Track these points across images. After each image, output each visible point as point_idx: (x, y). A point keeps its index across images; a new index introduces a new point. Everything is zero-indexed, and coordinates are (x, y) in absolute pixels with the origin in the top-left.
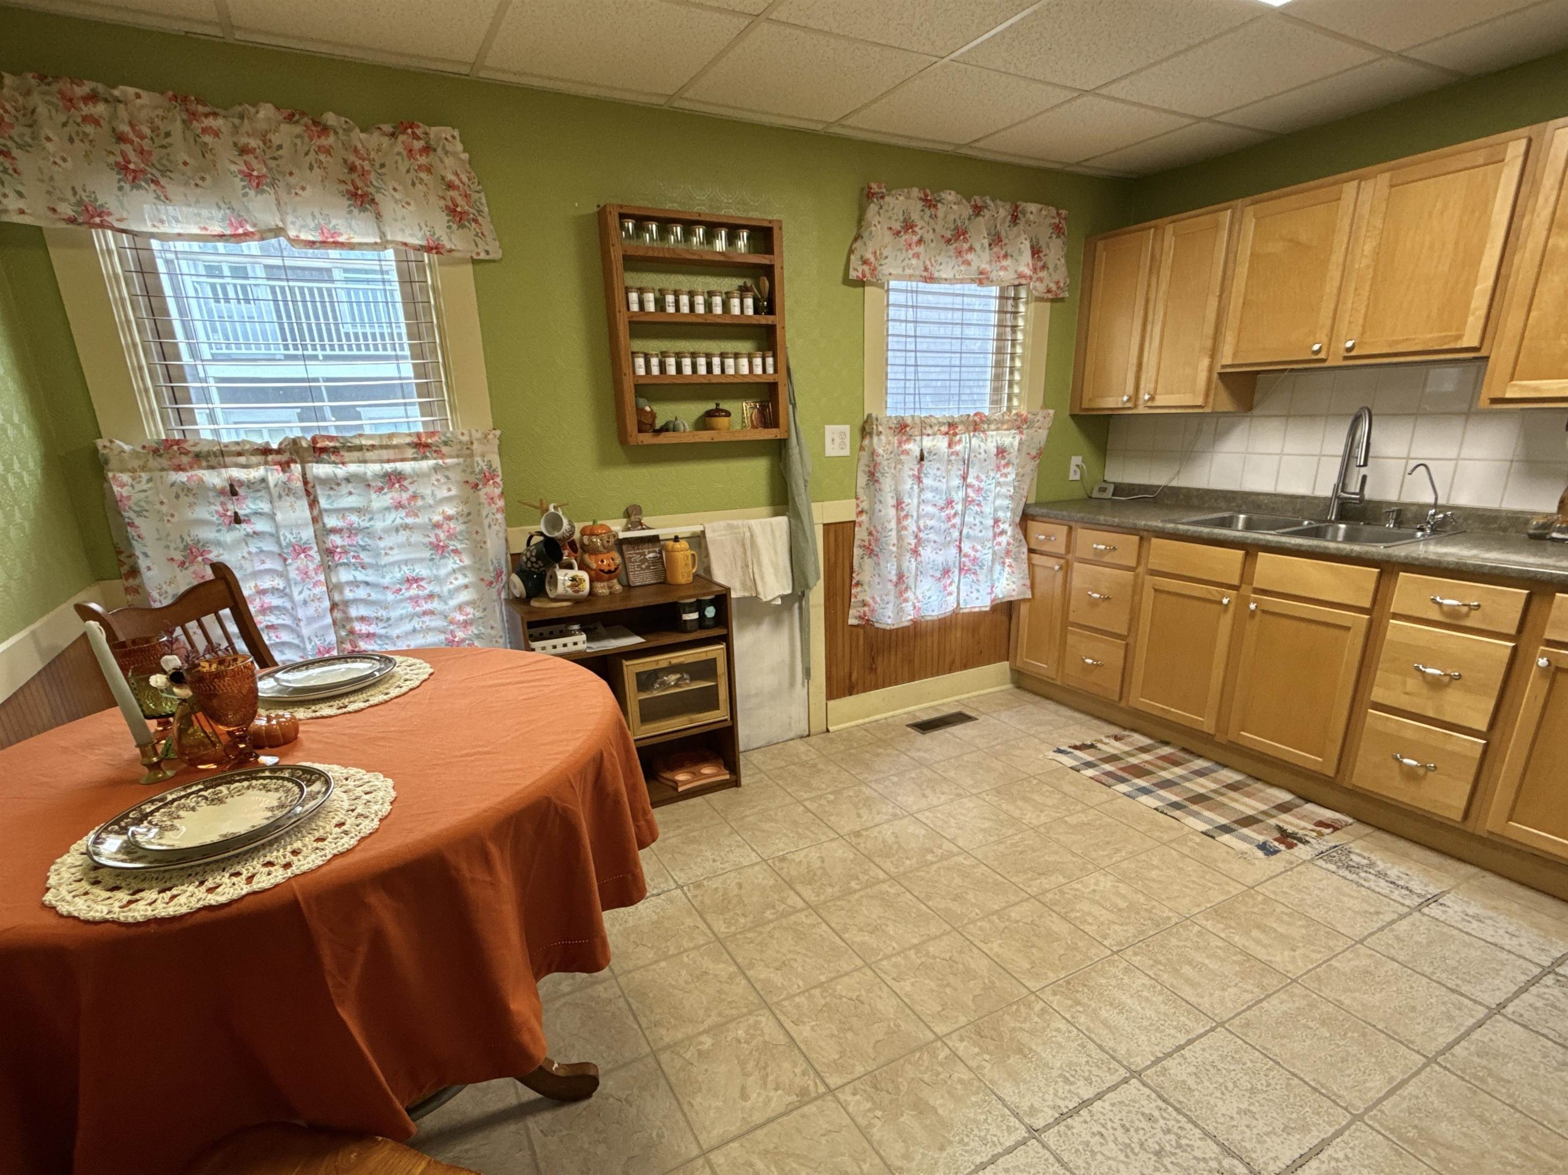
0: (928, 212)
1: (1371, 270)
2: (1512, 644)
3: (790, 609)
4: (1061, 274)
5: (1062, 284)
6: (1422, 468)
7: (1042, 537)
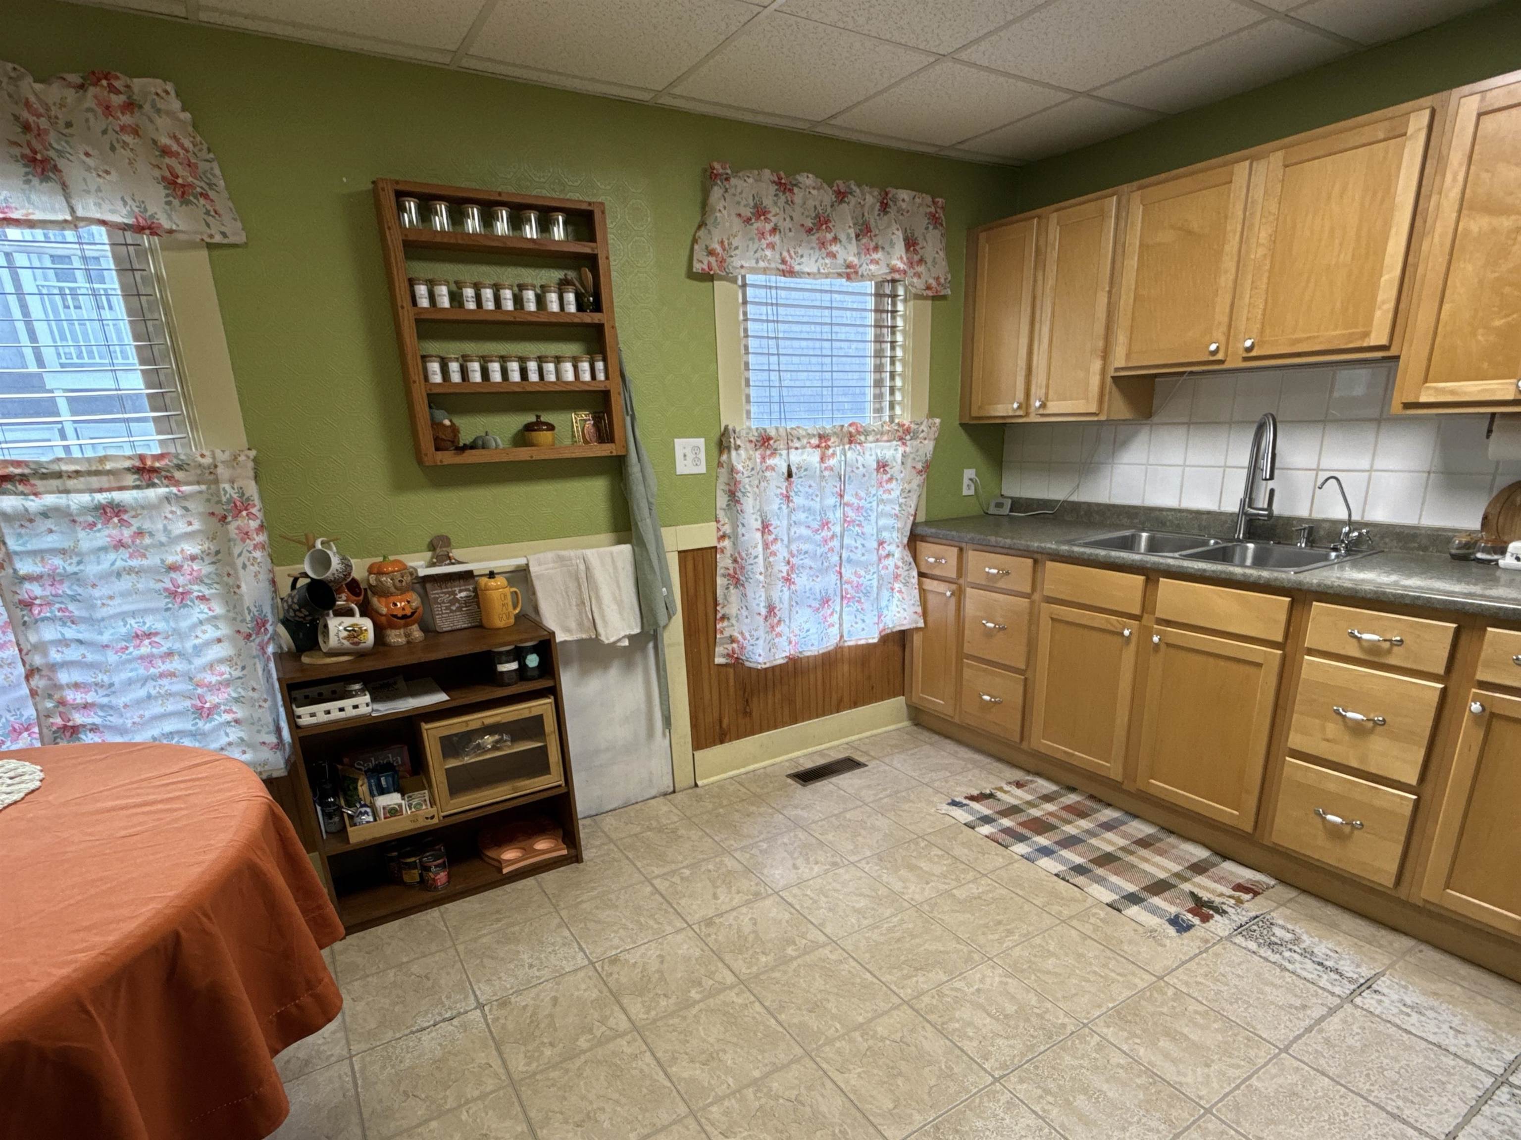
0: (783, 198)
1: (1268, 262)
2: (1441, 686)
3: (644, 649)
4: (941, 269)
5: (942, 281)
6: (1333, 481)
7: (932, 560)
